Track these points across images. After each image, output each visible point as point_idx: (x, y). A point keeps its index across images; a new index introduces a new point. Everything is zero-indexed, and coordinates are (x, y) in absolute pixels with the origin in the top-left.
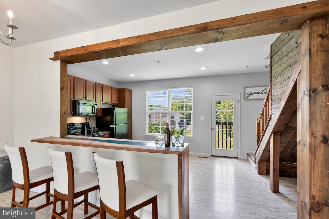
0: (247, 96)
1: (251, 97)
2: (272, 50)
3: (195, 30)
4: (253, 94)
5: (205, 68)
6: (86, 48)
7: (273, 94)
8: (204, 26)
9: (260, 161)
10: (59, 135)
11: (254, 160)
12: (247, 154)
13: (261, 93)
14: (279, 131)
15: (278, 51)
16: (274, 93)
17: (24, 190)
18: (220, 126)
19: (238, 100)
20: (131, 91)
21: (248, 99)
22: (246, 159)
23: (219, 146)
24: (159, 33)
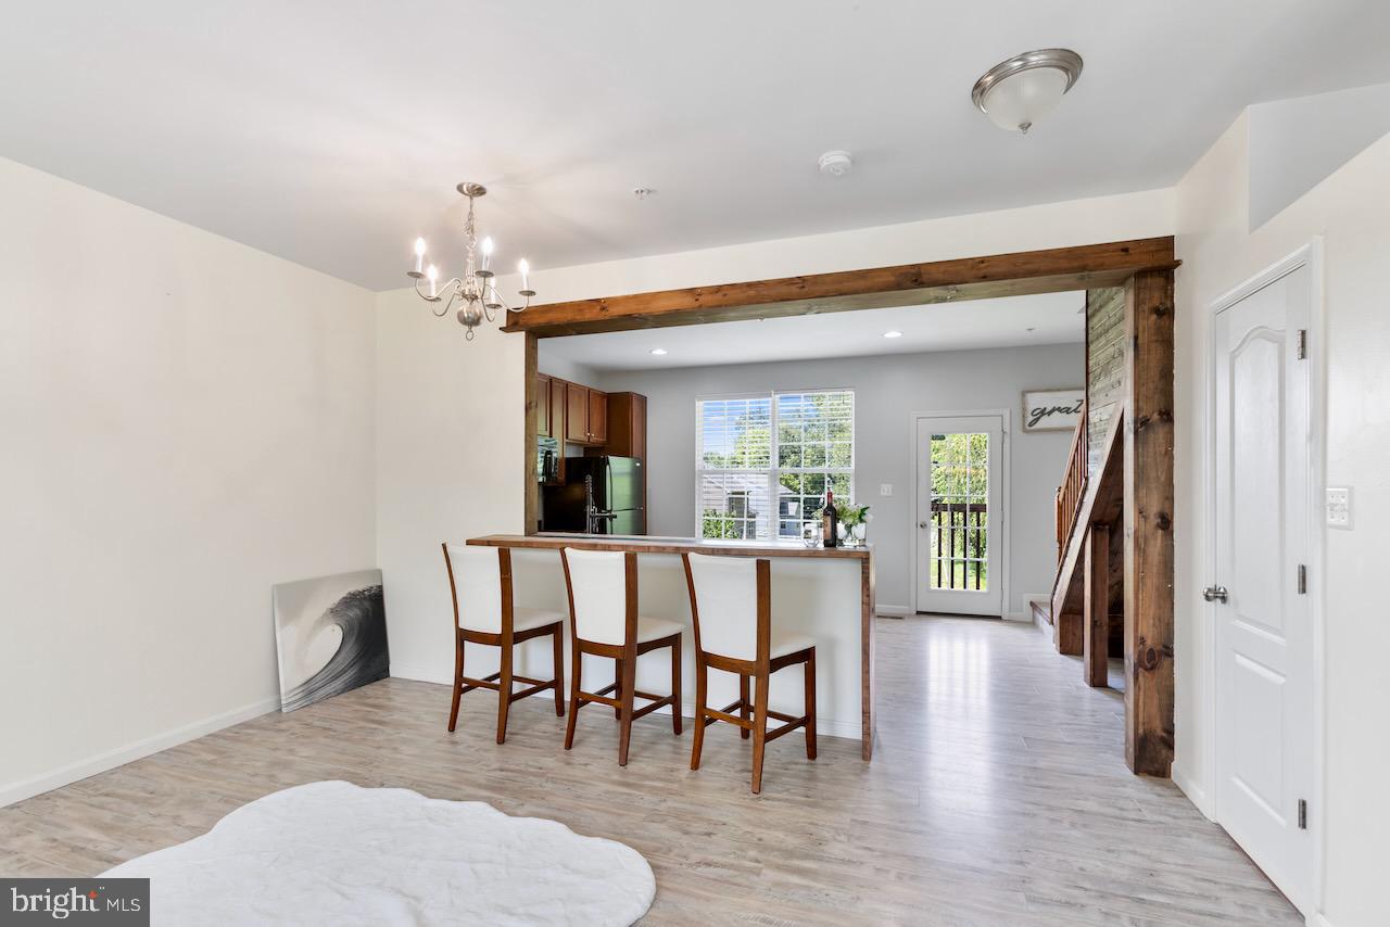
0: (1031, 418)
1: (1044, 422)
2: (1091, 300)
3: (892, 279)
4: (1050, 413)
5: (899, 334)
6: (604, 305)
7: (1091, 420)
8: (913, 271)
9: (1063, 615)
10: (522, 532)
11: (1049, 615)
12: (1032, 604)
13: (1075, 411)
14: (1106, 519)
15: (1101, 307)
16: (1093, 417)
17: (500, 648)
18: (946, 516)
19: (1004, 433)
20: (643, 400)
21: (1033, 428)
22: (1030, 619)
23: (942, 580)
24: (804, 281)
